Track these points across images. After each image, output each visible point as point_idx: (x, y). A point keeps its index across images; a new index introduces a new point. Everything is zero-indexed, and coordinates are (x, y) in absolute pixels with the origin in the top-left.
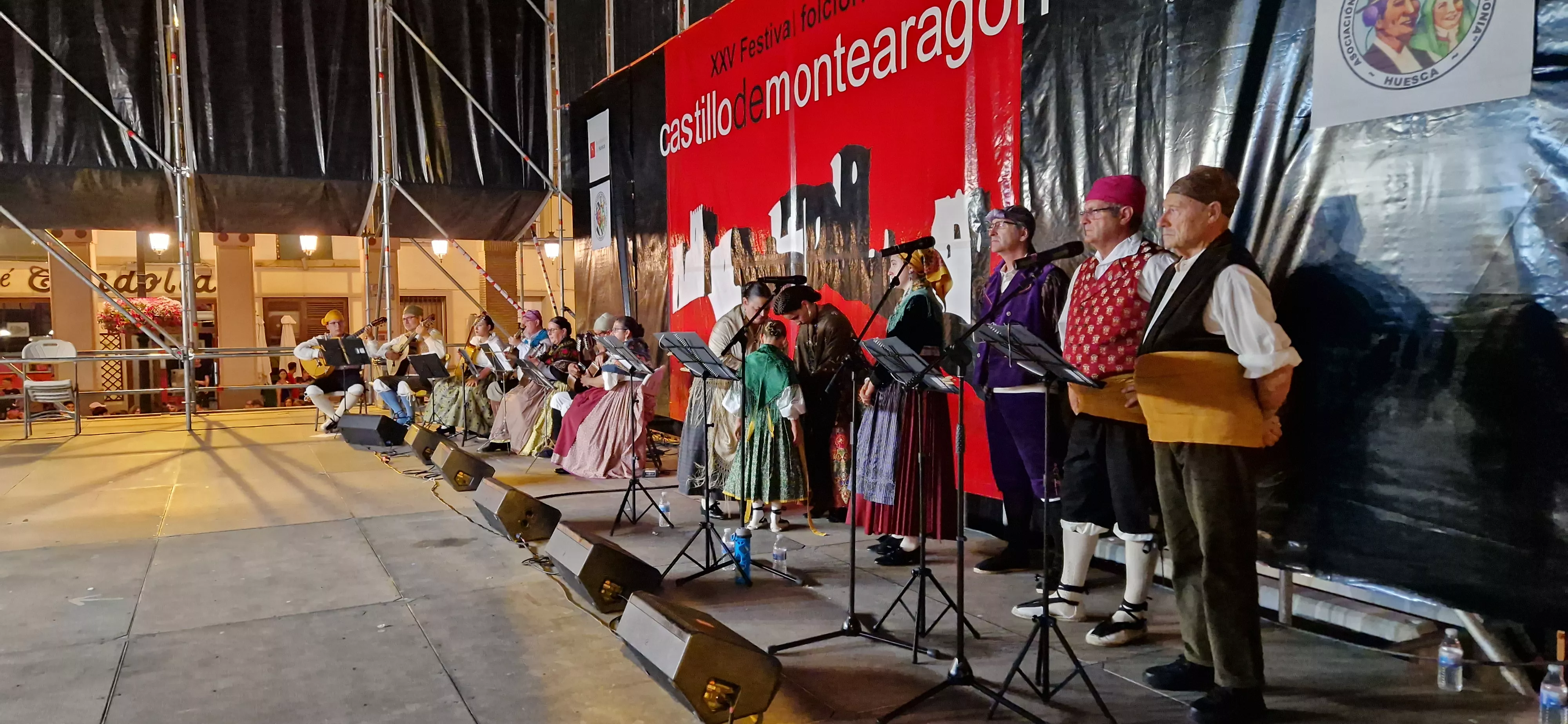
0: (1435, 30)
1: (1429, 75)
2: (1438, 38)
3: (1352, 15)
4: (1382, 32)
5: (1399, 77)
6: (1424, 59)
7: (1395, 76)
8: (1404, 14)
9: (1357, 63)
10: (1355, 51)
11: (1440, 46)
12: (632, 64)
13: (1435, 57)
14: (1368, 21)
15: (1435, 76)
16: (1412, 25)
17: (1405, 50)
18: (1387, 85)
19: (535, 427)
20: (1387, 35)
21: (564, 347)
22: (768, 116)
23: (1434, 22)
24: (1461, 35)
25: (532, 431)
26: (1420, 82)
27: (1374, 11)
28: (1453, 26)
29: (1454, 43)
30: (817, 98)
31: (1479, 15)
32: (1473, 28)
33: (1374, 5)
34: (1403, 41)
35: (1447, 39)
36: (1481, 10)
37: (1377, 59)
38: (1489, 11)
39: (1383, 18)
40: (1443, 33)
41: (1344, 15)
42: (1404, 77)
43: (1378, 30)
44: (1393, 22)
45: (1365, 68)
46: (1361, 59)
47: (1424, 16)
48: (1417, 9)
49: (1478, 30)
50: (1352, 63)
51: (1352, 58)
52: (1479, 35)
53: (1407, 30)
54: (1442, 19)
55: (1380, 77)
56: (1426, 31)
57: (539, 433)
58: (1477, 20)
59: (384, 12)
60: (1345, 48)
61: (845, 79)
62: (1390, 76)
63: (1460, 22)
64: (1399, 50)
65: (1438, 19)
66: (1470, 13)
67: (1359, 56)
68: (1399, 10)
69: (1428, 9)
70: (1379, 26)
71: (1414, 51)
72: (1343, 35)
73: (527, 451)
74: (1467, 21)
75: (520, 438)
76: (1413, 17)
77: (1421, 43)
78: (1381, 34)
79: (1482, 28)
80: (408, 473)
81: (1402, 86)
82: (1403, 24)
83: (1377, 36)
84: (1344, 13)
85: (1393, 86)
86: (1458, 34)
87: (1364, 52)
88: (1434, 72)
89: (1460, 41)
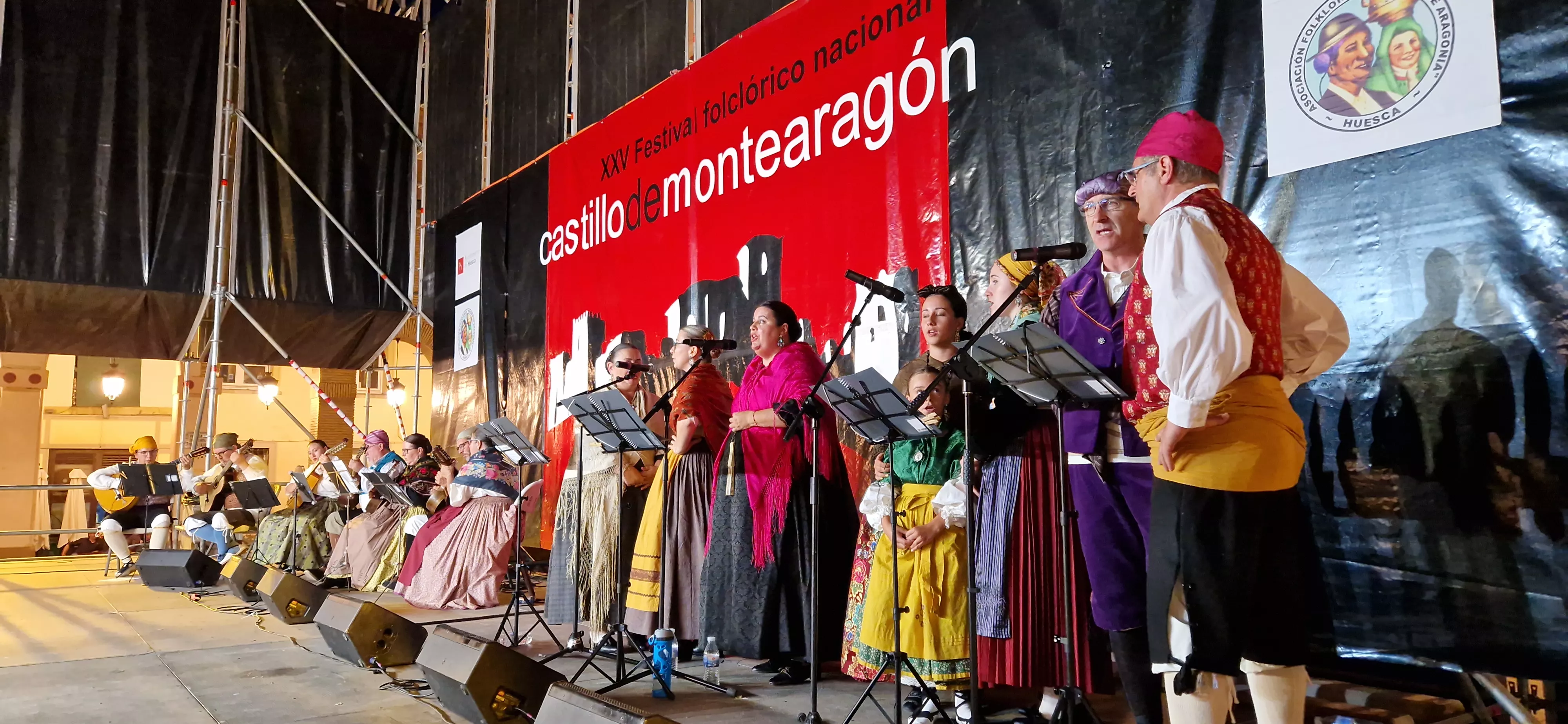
0: (1393, 71)
1: (1391, 114)
2: (1397, 78)
3: (1302, 63)
4: (1336, 77)
5: (1358, 119)
6: (1382, 99)
7: (1354, 118)
8: (1358, 59)
9: (1313, 108)
10: (1309, 98)
11: (1400, 86)
12: (511, 175)
13: (1395, 96)
14: (1320, 68)
15: (1397, 115)
16: (1368, 67)
17: (1363, 92)
18: (1347, 127)
19: (384, 558)
20: (1342, 80)
21: (421, 466)
22: (666, 214)
23: (1391, 63)
24: (1421, 74)
25: (379, 563)
26: (1382, 121)
27: (1326, 58)
28: (1411, 65)
29: (1414, 81)
30: (721, 192)
31: (1438, 53)
32: (1433, 66)
33: (1326, 52)
34: (1359, 84)
35: (1407, 78)
36: (1439, 48)
37: (1332, 103)
38: (1449, 48)
39: (1336, 64)
40: (1401, 73)
41: (1294, 64)
42: (1364, 118)
43: (1330, 76)
44: (1347, 67)
45: (1321, 113)
46: (1316, 105)
47: (1378, 58)
48: (1371, 54)
49: (1438, 67)
50: (1307, 109)
51: (1307, 105)
52: (1440, 71)
53: (1362, 73)
54: (1400, 59)
55: (1338, 120)
56: (1383, 73)
57: (388, 565)
58: (1437, 57)
59: (234, 119)
60: (1298, 96)
61: (753, 171)
62: (1349, 119)
63: (1418, 61)
64: (1356, 93)
65: (1394, 60)
66: (1428, 51)
67: (1313, 102)
68: (1352, 54)
69: (1383, 51)
70: (1333, 72)
71: (1371, 92)
72: (1294, 84)
73: (371, 586)
74: (1426, 59)
75: (364, 572)
76: (1368, 60)
77: (1379, 84)
78: (1334, 79)
79: (1443, 64)
80: (225, 609)
81: (1362, 127)
82: (1358, 67)
83: (1331, 81)
84: (1293, 62)
85: (1353, 127)
86: (1417, 73)
87: (1318, 98)
88: (1396, 111)
89: (1421, 79)
